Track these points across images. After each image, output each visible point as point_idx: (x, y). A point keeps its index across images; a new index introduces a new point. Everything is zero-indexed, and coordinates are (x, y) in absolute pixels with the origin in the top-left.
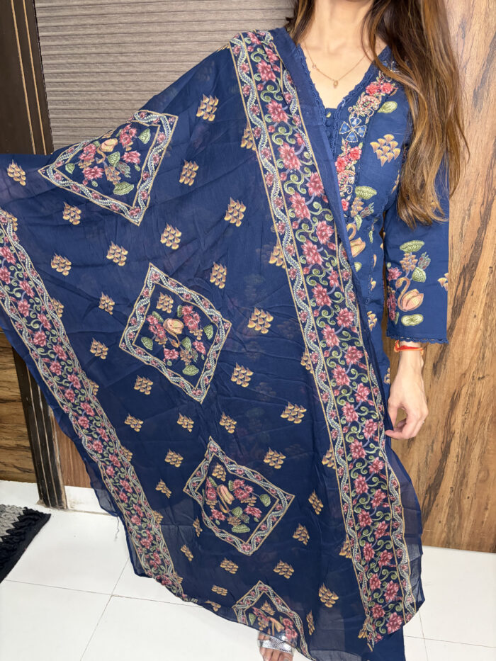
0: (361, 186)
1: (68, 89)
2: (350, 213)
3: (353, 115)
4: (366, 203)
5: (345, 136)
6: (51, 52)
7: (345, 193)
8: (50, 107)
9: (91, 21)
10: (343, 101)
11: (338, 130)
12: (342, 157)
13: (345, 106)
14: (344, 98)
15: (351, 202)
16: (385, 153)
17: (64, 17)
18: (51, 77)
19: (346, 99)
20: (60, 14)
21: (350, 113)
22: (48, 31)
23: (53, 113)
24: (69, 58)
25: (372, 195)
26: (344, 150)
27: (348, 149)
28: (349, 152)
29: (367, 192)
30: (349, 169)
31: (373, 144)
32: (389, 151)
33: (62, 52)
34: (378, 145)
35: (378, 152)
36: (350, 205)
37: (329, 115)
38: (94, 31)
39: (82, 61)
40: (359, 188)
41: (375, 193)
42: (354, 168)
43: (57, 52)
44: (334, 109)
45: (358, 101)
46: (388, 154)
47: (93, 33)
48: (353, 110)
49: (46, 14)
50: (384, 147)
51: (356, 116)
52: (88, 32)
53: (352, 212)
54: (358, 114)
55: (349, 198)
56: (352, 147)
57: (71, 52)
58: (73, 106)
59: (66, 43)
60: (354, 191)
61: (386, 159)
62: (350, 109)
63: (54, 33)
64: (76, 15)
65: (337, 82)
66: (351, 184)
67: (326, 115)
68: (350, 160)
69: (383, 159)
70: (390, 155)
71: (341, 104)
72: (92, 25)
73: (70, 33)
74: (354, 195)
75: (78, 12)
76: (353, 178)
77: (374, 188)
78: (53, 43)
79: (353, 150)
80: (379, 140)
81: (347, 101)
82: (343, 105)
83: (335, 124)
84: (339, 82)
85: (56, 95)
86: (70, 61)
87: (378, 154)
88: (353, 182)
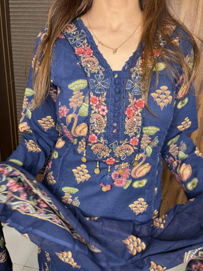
0: (147, 126)
1: (21, 49)
2: (140, 146)
3: (135, 74)
4: (152, 137)
5: (131, 90)
6: (15, 34)
7: (135, 133)
8: (13, 56)
9: (32, 23)
10: (126, 65)
11: (124, 86)
12: (130, 107)
13: (128, 68)
14: (126, 62)
15: (140, 139)
16: (162, 100)
17: (22, 20)
18: (15, 44)
19: (128, 63)
20: (20, 18)
21: (132, 73)
22: (14, 25)
23: (14, 59)
24: (23, 37)
25: (156, 131)
26: (132, 102)
27: (135, 100)
28: (136, 103)
29: (152, 130)
30: (137, 116)
31: (153, 94)
32: (166, 98)
33: (20, 34)
34: (157, 95)
35: (158, 100)
36: (140, 141)
37: (116, 76)
38: (33, 26)
39: (28, 38)
40: (146, 128)
41: (158, 130)
42: (140, 114)
43: (17, 34)
44: (120, 71)
45: (137, 64)
46: (165, 101)
47: (33, 27)
48: (134, 71)
49: (14, 18)
50: (161, 96)
51: (137, 75)
52: (31, 27)
53: (141, 145)
54: (139, 73)
55: (138, 136)
56: (137, 99)
57: (23, 34)
58: (23, 57)
59: (22, 30)
60: (142, 130)
61: (164, 104)
62: (132, 70)
63: (17, 26)
64: (26, 20)
65: (116, 50)
66: (139, 126)
67: (114, 76)
68: (137, 108)
69: (162, 105)
70: (166, 101)
71: (124, 67)
72: (33, 24)
73: (23, 26)
74: (142, 133)
75: (27, 18)
76: (140, 122)
77: (157, 126)
78: (16, 30)
79: (138, 101)
80: (157, 91)
81: (128, 64)
82: (126, 68)
83: (122, 82)
84: (118, 50)
85: (16, 52)
86: (23, 38)
87: (157, 102)
88: (140, 125)
